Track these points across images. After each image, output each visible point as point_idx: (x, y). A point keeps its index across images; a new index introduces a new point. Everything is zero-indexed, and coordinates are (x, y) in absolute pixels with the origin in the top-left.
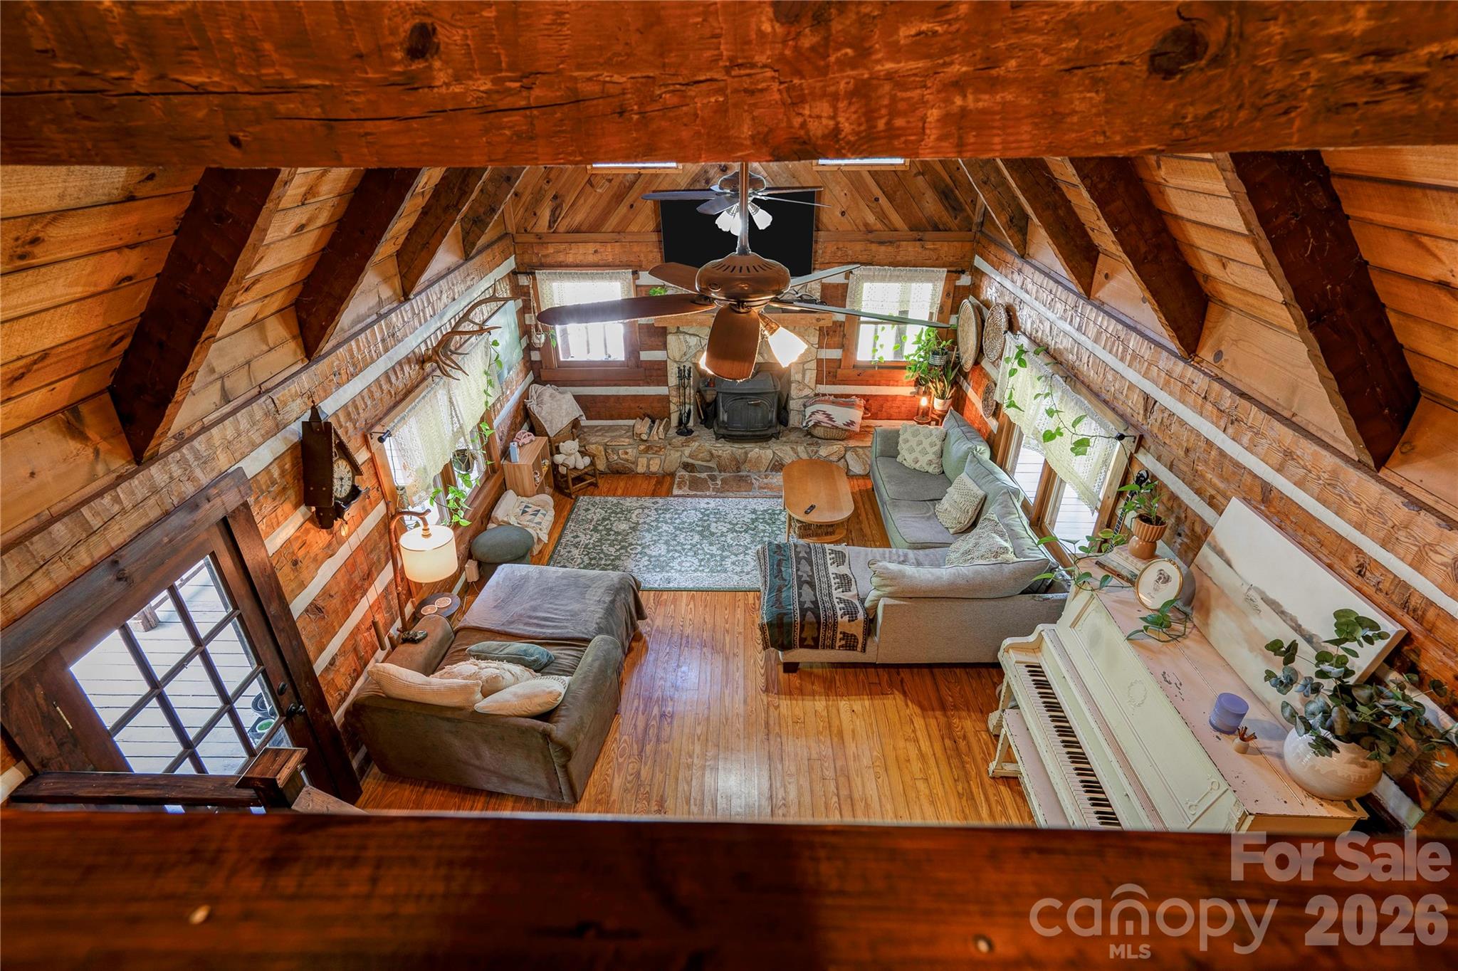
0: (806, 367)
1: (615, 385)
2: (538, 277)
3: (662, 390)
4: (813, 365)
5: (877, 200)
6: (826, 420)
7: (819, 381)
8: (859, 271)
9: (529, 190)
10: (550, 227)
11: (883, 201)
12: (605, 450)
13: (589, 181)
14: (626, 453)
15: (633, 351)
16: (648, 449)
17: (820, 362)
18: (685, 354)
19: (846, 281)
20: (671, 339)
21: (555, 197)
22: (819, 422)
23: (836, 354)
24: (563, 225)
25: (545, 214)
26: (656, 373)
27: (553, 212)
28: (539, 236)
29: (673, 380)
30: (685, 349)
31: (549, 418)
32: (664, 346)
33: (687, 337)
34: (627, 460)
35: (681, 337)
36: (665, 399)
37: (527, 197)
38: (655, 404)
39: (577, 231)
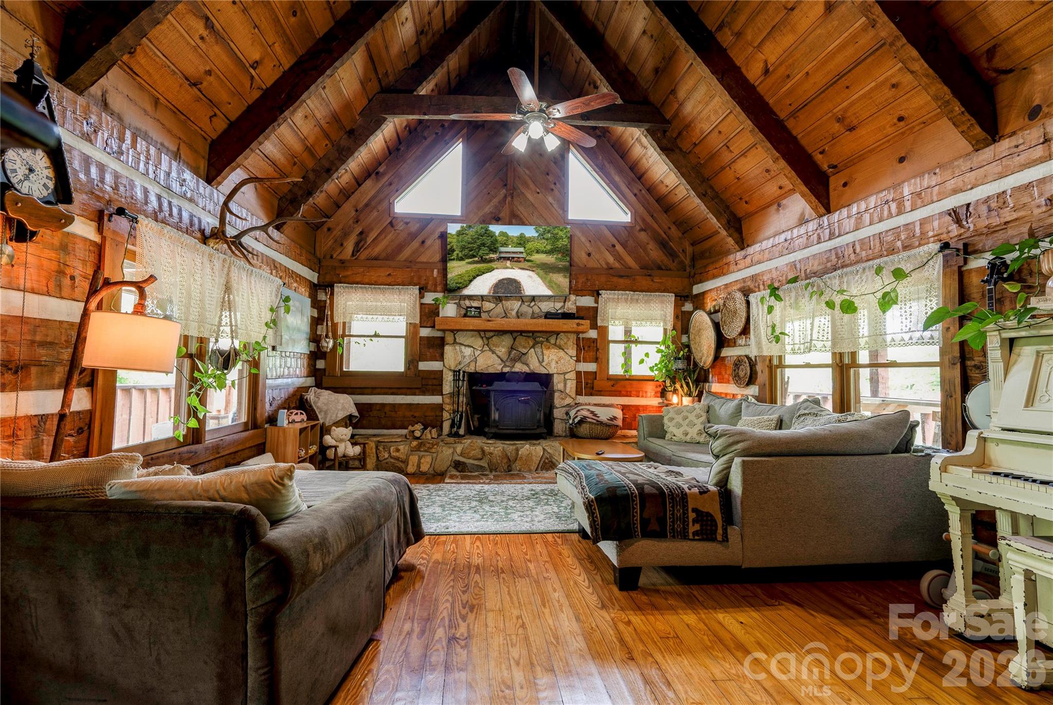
0: (567, 377)
1: (393, 394)
2: (336, 289)
3: (436, 399)
4: (573, 376)
5: (614, 246)
6: (591, 416)
7: (579, 392)
8: (605, 294)
9: (340, 227)
10: (353, 255)
11: (618, 247)
12: (377, 448)
13: (391, 224)
14: (398, 450)
15: (412, 361)
16: (420, 445)
17: (578, 373)
18: (460, 363)
19: (596, 305)
20: (448, 349)
21: (361, 233)
22: (585, 417)
23: (591, 367)
24: (363, 255)
25: (350, 246)
26: (432, 383)
27: (357, 244)
28: (342, 262)
29: (447, 388)
30: (460, 358)
31: (325, 408)
32: (441, 358)
33: (463, 348)
34: (397, 459)
35: (457, 347)
36: (440, 407)
37: (337, 232)
38: (429, 413)
39: (376, 259)
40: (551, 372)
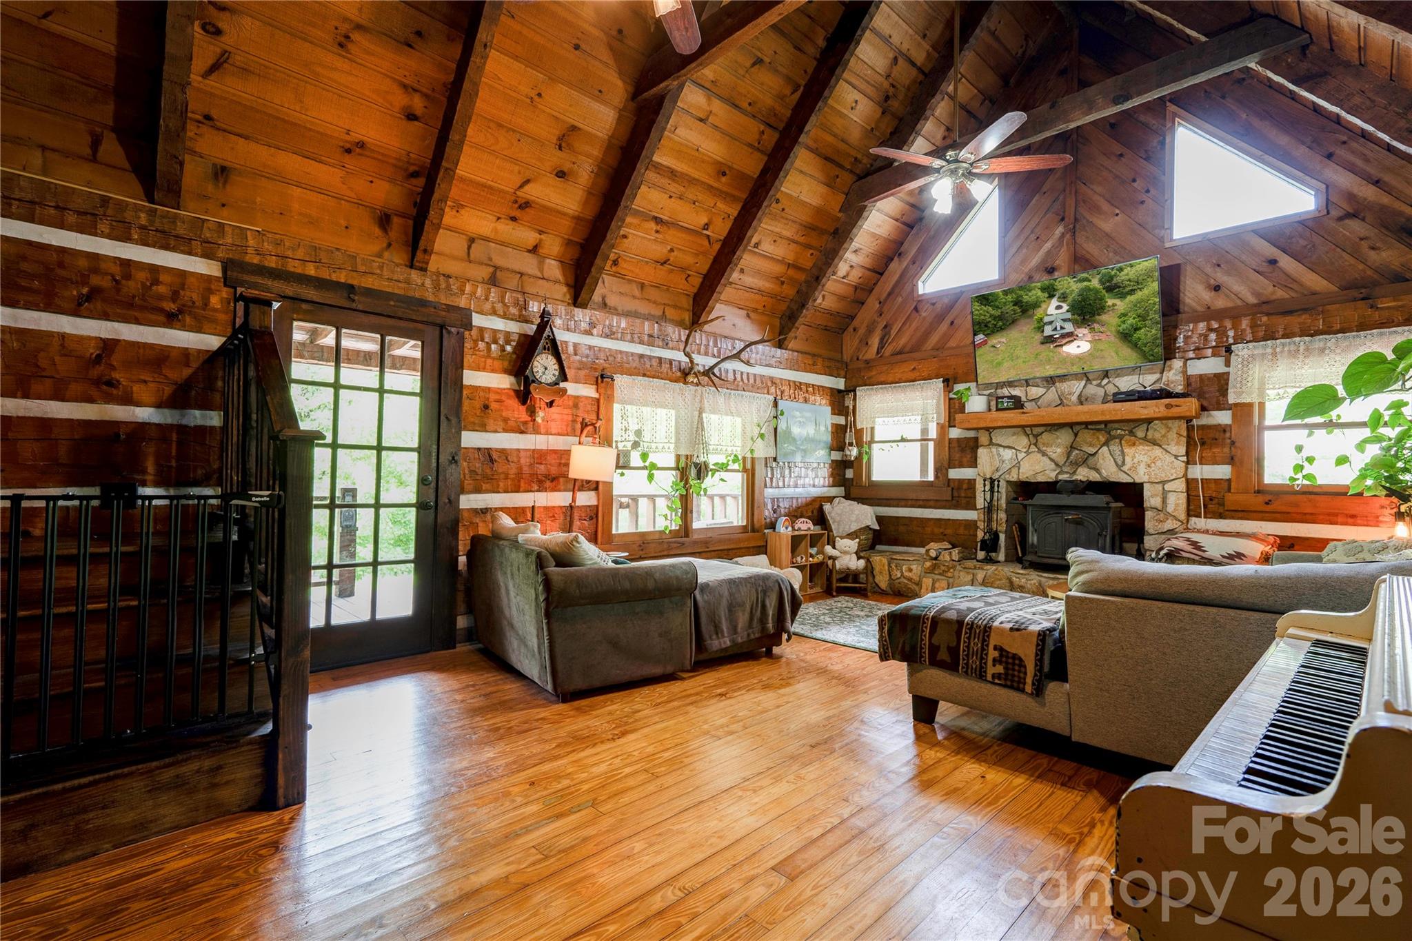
0: (1167, 487)
2: (858, 393)
3: (970, 515)
4: (1181, 485)
5: (1273, 262)
6: (1190, 548)
7: (1191, 512)
8: (1241, 351)
9: (865, 325)
10: (878, 353)
11: (1286, 262)
12: (889, 564)
13: (916, 309)
14: (910, 570)
15: (940, 470)
16: (934, 567)
17: (1190, 483)
18: (997, 470)
19: (1225, 370)
20: (982, 453)
21: (886, 327)
22: (1178, 550)
23: (1222, 471)
24: (888, 351)
25: (875, 342)
26: (961, 494)
27: (882, 340)
28: (867, 362)
29: (981, 501)
30: (997, 464)
32: (973, 463)
33: (1001, 449)
34: (910, 580)
35: (994, 449)
36: (972, 525)
37: (862, 331)
38: (961, 531)
39: (900, 353)
40: (1138, 481)
